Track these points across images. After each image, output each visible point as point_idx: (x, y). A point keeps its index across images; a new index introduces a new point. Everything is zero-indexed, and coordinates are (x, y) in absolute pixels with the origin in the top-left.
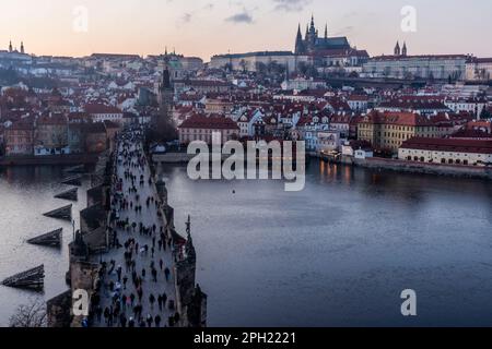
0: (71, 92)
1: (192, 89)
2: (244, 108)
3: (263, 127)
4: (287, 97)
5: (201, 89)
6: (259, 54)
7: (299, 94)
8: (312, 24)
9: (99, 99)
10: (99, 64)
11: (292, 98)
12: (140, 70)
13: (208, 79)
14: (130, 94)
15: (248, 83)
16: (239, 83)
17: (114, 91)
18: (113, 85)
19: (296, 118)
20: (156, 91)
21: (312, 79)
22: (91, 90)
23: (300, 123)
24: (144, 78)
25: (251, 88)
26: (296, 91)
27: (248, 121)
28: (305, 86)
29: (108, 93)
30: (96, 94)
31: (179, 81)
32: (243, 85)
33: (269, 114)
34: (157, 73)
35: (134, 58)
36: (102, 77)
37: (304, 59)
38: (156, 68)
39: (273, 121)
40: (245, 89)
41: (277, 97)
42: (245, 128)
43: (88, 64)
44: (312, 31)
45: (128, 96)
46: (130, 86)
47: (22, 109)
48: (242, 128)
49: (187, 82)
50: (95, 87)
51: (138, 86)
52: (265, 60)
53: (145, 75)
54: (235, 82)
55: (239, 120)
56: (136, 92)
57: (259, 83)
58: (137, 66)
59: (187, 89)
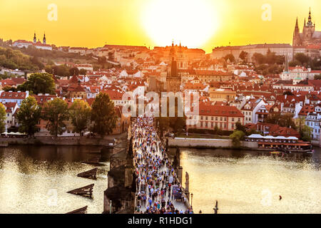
0: (87, 79)
1: (196, 79)
2: (248, 97)
3: (266, 115)
4: (287, 87)
5: (204, 78)
6: (259, 46)
7: (299, 84)
8: (310, 18)
9: (113, 86)
10: (110, 54)
11: (291, 88)
12: (148, 60)
13: (211, 69)
14: (140, 82)
15: (247, 73)
16: (239, 74)
17: (125, 79)
18: (124, 74)
19: (298, 107)
20: (163, 79)
21: (310, 70)
22: (104, 78)
23: (302, 113)
24: (151, 68)
25: (251, 78)
26: (295, 82)
27: (252, 109)
28: (303, 76)
29: (120, 81)
30: (110, 82)
31: (183, 71)
32: (243, 75)
33: (272, 103)
34: (163, 64)
35: (143, 49)
36: (113, 66)
37: (302, 51)
38: (162, 59)
39: (276, 110)
40: (246, 79)
41: (277, 87)
42: (248, 116)
43: (101, 54)
44: (309, 25)
45: (139, 84)
46: (139, 75)
47: (47, 95)
48: (246, 116)
49: (191, 72)
50: (108, 76)
51: (146, 75)
52: (263, 52)
53: (152, 64)
54: (236, 72)
55: (243, 108)
56: (145, 80)
57: (258, 73)
58: (144, 56)
59: (191, 78)
